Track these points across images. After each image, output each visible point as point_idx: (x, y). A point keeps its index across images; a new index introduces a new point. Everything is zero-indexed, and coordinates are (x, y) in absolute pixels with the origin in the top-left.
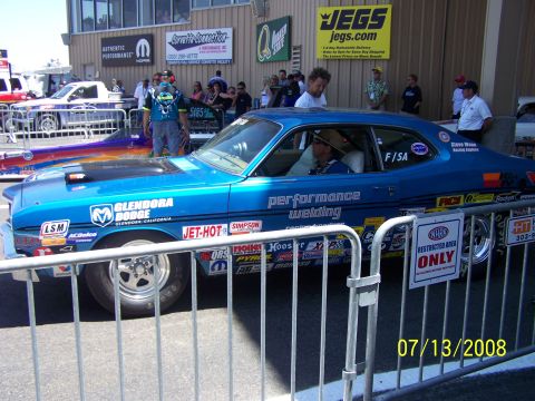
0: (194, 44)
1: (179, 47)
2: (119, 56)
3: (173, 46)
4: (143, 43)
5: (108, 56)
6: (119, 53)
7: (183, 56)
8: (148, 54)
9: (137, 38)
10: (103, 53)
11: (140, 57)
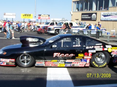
0: (109, 15)
1: (105, 16)
2: (87, 17)
3: (103, 16)
4: (94, 15)
5: (84, 18)
6: (86, 17)
7: (106, 18)
8: (95, 18)
9: (93, 13)
10: (82, 17)
11: (93, 18)
